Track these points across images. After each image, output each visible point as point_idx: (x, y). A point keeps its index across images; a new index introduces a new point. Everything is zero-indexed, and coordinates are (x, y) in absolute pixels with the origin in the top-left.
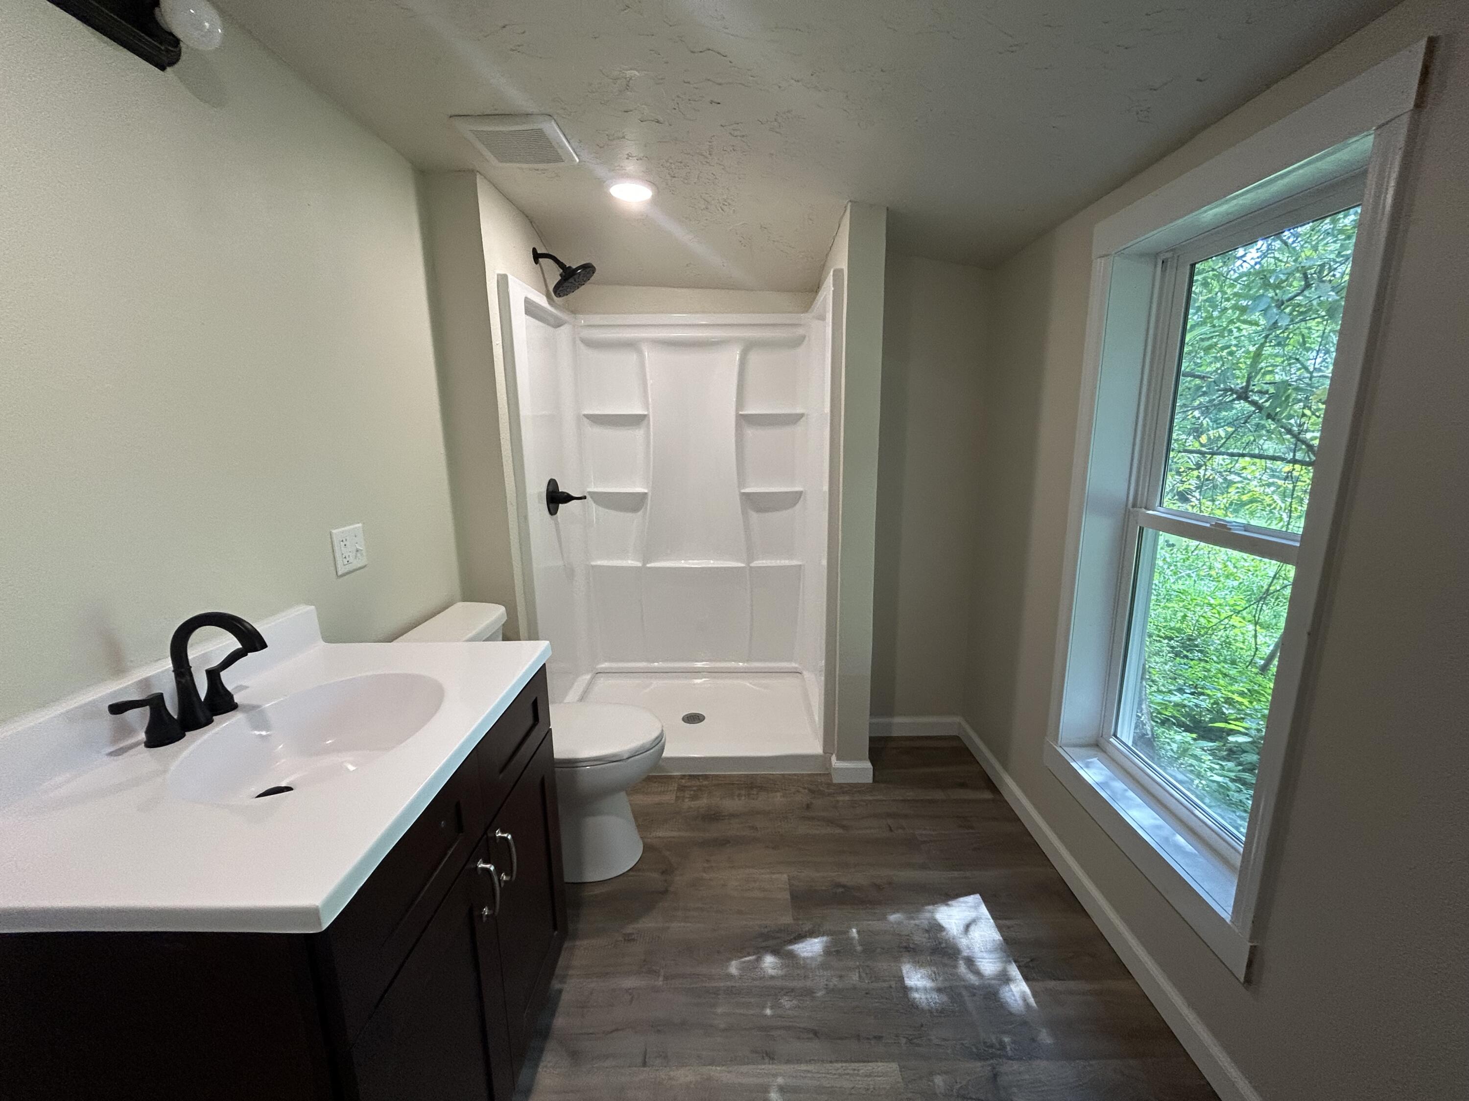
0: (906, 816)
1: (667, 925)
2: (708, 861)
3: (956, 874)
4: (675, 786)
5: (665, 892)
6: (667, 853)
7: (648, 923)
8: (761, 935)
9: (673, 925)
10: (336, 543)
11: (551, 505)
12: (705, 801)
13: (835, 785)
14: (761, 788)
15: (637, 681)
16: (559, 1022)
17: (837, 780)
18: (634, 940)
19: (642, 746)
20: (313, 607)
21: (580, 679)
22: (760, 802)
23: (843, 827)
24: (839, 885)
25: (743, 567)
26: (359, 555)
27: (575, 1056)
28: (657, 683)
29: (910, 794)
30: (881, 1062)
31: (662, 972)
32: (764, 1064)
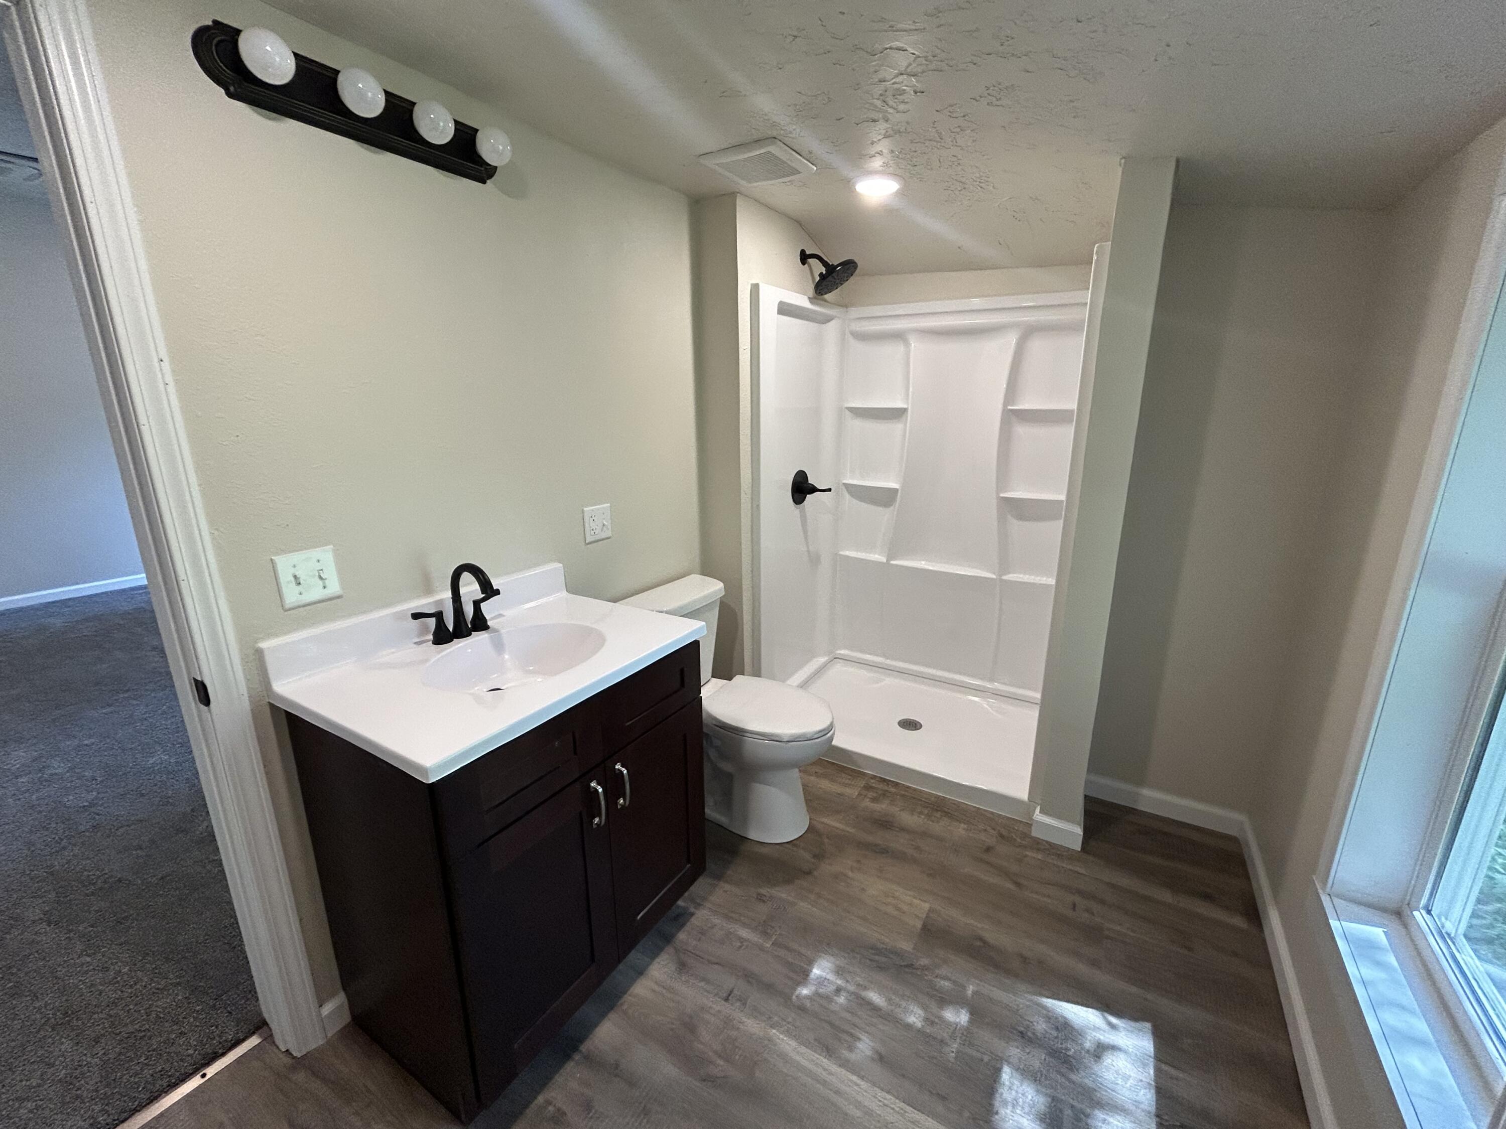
0: (1102, 902)
1: (796, 901)
2: (859, 862)
3: (1134, 989)
4: (862, 783)
5: (809, 873)
6: (826, 840)
7: (782, 893)
8: (874, 947)
9: (802, 904)
10: (586, 518)
11: (796, 495)
12: (883, 806)
13: (1032, 838)
14: (947, 814)
15: (871, 675)
16: (682, 936)
17: (1035, 833)
18: (764, 901)
19: (804, 735)
20: (561, 565)
21: (815, 660)
22: (939, 827)
23: (1018, 884)
24: (981, 939)
25: (992, 579)
26: (605, 529)
27: (682, 966)
28: (890, 681)
29: (1125, 881)
30: (932, 1118)
31: (774, 938)
32: (820, 1055)
